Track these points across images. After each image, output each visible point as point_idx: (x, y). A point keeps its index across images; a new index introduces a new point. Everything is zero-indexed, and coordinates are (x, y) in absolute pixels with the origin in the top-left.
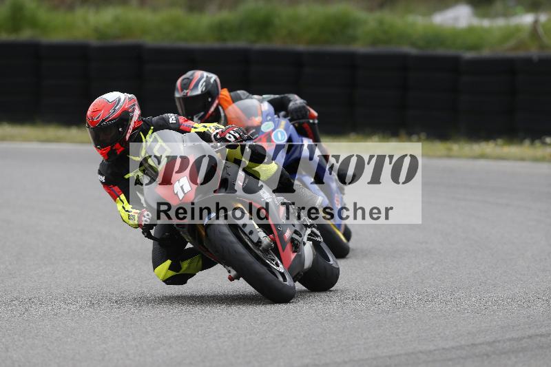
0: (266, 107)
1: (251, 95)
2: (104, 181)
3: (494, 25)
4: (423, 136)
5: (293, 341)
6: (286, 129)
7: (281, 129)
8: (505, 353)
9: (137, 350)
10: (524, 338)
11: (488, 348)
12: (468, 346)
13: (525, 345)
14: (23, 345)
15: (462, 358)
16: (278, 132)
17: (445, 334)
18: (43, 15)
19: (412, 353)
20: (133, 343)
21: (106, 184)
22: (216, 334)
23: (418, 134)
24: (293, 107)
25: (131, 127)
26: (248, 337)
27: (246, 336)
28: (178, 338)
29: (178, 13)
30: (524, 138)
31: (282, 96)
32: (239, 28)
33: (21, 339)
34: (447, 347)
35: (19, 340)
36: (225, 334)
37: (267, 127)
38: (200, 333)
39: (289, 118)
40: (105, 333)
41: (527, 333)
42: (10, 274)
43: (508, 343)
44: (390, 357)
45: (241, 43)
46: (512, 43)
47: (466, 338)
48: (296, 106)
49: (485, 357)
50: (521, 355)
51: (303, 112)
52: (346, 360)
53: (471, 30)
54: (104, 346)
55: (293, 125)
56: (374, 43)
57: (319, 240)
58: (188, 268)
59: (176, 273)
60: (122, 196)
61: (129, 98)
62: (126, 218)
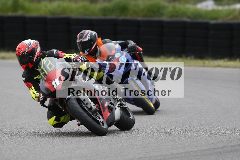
0: (118, 46)
1: (111, 41)
2: (24, 80)
3: (224, 8)
4: (193, 57)
5: (136, 147)
6: (126, 56)
7: (124, 56)
8: (228, 152)
9: (68, 151)
10: (237, 145)
11: (221, 150)
12: (212, 149)
13: (237, 148)
14: (18, 148)
15: (210, 154)
16: (123, 57)
17: (202, 144)
18: (27, 4)
19: (188, 152)
20: (66, 147)
21: (25, 81)
22: (102, 144)
23: (190, 56)
24: (130, 46)
25: (36, 56)
26: (116, 145)
27: (115, 144)
28: (86, 145)
29: (87, 4)
30: (237, 58)
31: (126, 41)
32: (113, 10)
33: (18, 146)
34: (203, 149)
35: (17, 146)
36: (106, 144)
37: (117, 55)
38: (95, 143)
39: (128, 51)
40: (54, 143)
41: (238, 143)
42: (12, 117)
43: (229, 148)
44: (178, 154)
45: (113, 17)
46: (231, 17)
47: (211, 146)
48: (131, 46)
49: (220, 154)
50: (235, 153)
51: (134, 49)
52: (159, 155)
53: (213, 11)
54: (53, 149)
55: (130, 54)
56: (171, 16)
57: (125, 106)
58: (64, 120)
59: (58, 122)
60: (33, 87)
61: (35, 42)
62: (34, 97)
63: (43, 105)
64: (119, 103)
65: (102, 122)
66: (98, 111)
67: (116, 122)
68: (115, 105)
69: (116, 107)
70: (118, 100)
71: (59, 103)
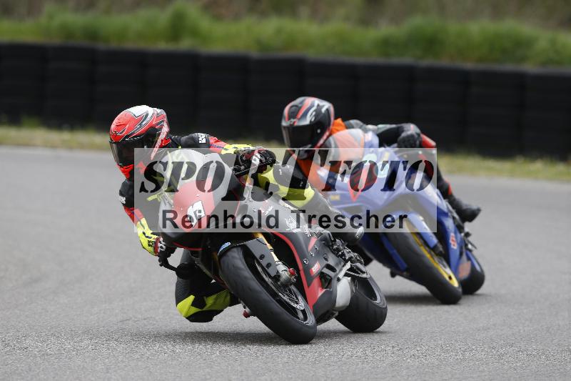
0: (371, 138)
1: (365, 125)
2: (125, 203)
21: (127, 206)
25: (157, 146)
57: (364, 276)
58: (214, 303)
59: (199, 310)
60: (144, 221)
61: (158, 114)
62: (146, 244)
63: (164, 263)
64: (348, 265)
65: (304, 312)
66: (295, 285)
67: (339, 313)
68: (338, 270)
69: (341, 275)
70: (347, 258)
71: (202, 261)
